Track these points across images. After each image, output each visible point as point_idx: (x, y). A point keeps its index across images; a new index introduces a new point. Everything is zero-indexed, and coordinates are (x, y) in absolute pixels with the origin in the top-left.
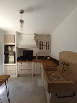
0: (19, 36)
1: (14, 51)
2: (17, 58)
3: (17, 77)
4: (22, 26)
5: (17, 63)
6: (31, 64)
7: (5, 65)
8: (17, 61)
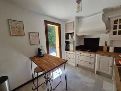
0: (78, 21)
1: (73, 39)
2: (76, 47)
3: (76, 66)
4: (79, 7)
5: (76, 51)
6: (94, 57)
7: (66, 52)
8: (76, 50)
